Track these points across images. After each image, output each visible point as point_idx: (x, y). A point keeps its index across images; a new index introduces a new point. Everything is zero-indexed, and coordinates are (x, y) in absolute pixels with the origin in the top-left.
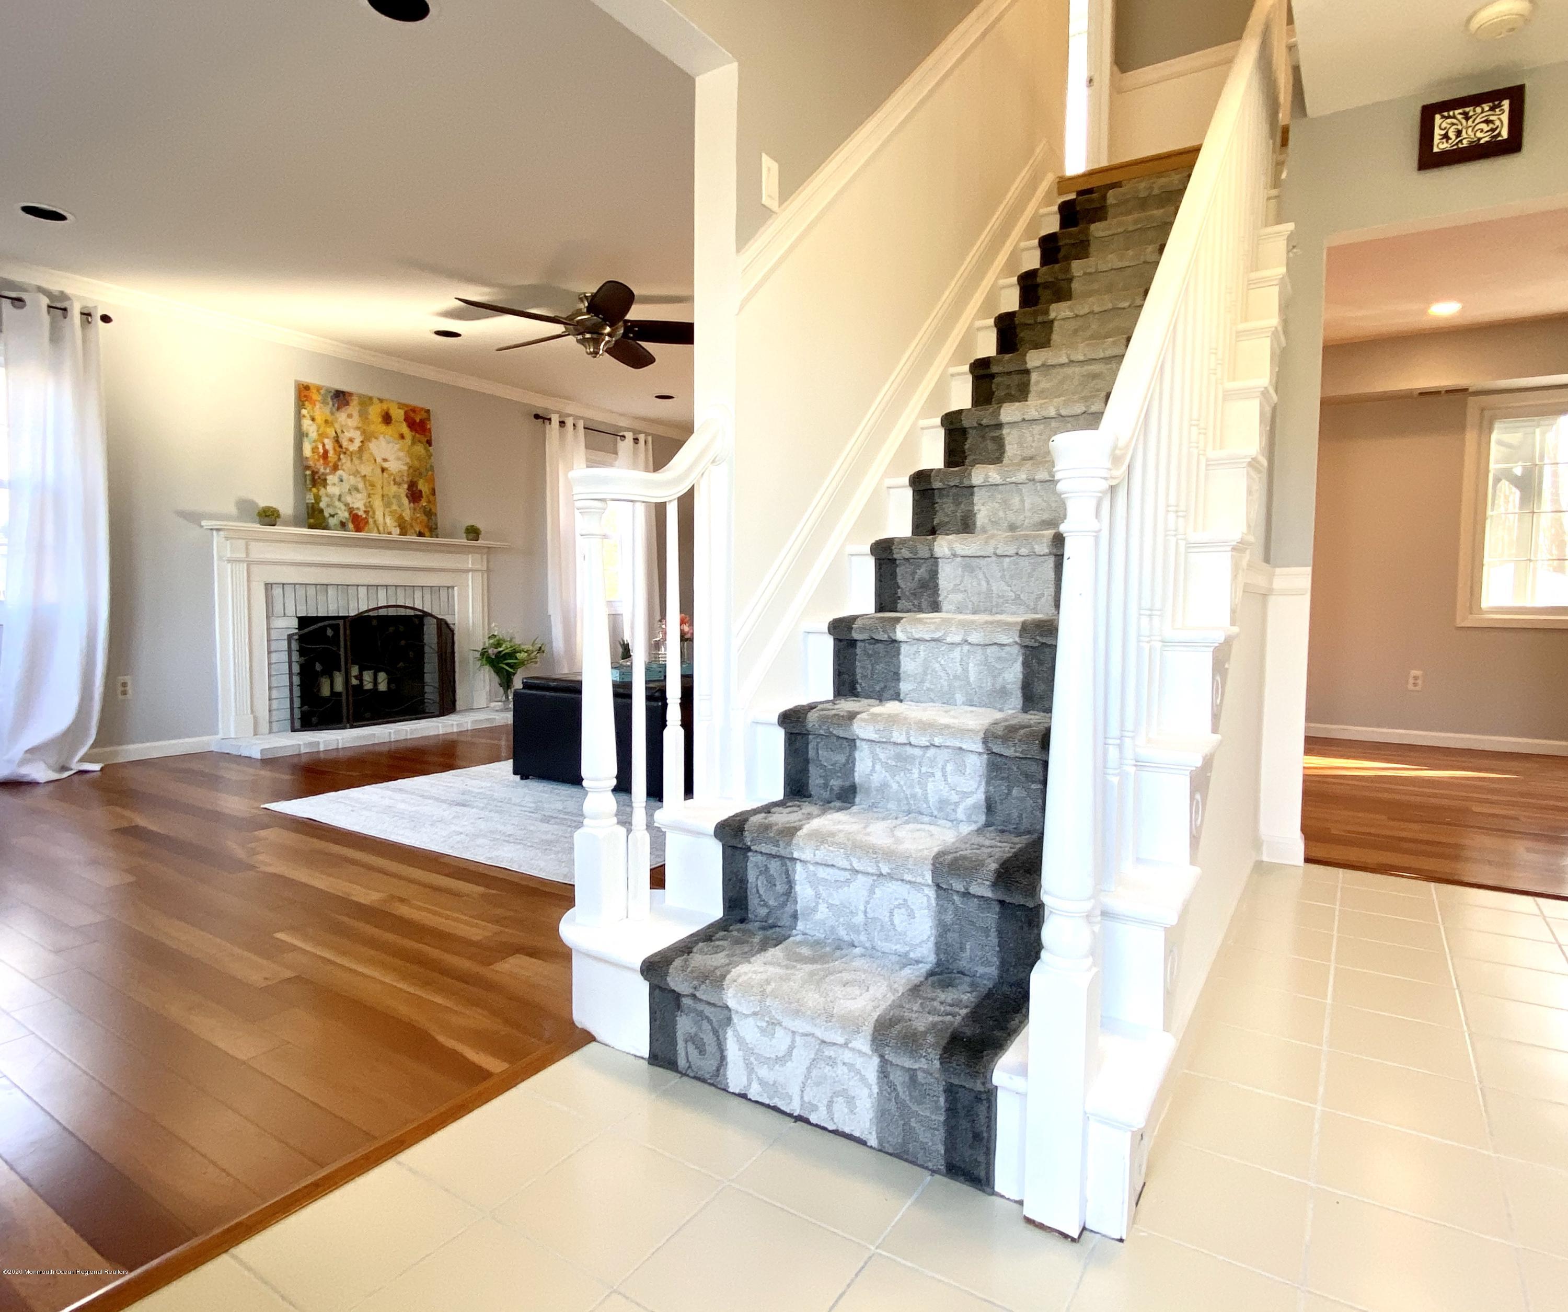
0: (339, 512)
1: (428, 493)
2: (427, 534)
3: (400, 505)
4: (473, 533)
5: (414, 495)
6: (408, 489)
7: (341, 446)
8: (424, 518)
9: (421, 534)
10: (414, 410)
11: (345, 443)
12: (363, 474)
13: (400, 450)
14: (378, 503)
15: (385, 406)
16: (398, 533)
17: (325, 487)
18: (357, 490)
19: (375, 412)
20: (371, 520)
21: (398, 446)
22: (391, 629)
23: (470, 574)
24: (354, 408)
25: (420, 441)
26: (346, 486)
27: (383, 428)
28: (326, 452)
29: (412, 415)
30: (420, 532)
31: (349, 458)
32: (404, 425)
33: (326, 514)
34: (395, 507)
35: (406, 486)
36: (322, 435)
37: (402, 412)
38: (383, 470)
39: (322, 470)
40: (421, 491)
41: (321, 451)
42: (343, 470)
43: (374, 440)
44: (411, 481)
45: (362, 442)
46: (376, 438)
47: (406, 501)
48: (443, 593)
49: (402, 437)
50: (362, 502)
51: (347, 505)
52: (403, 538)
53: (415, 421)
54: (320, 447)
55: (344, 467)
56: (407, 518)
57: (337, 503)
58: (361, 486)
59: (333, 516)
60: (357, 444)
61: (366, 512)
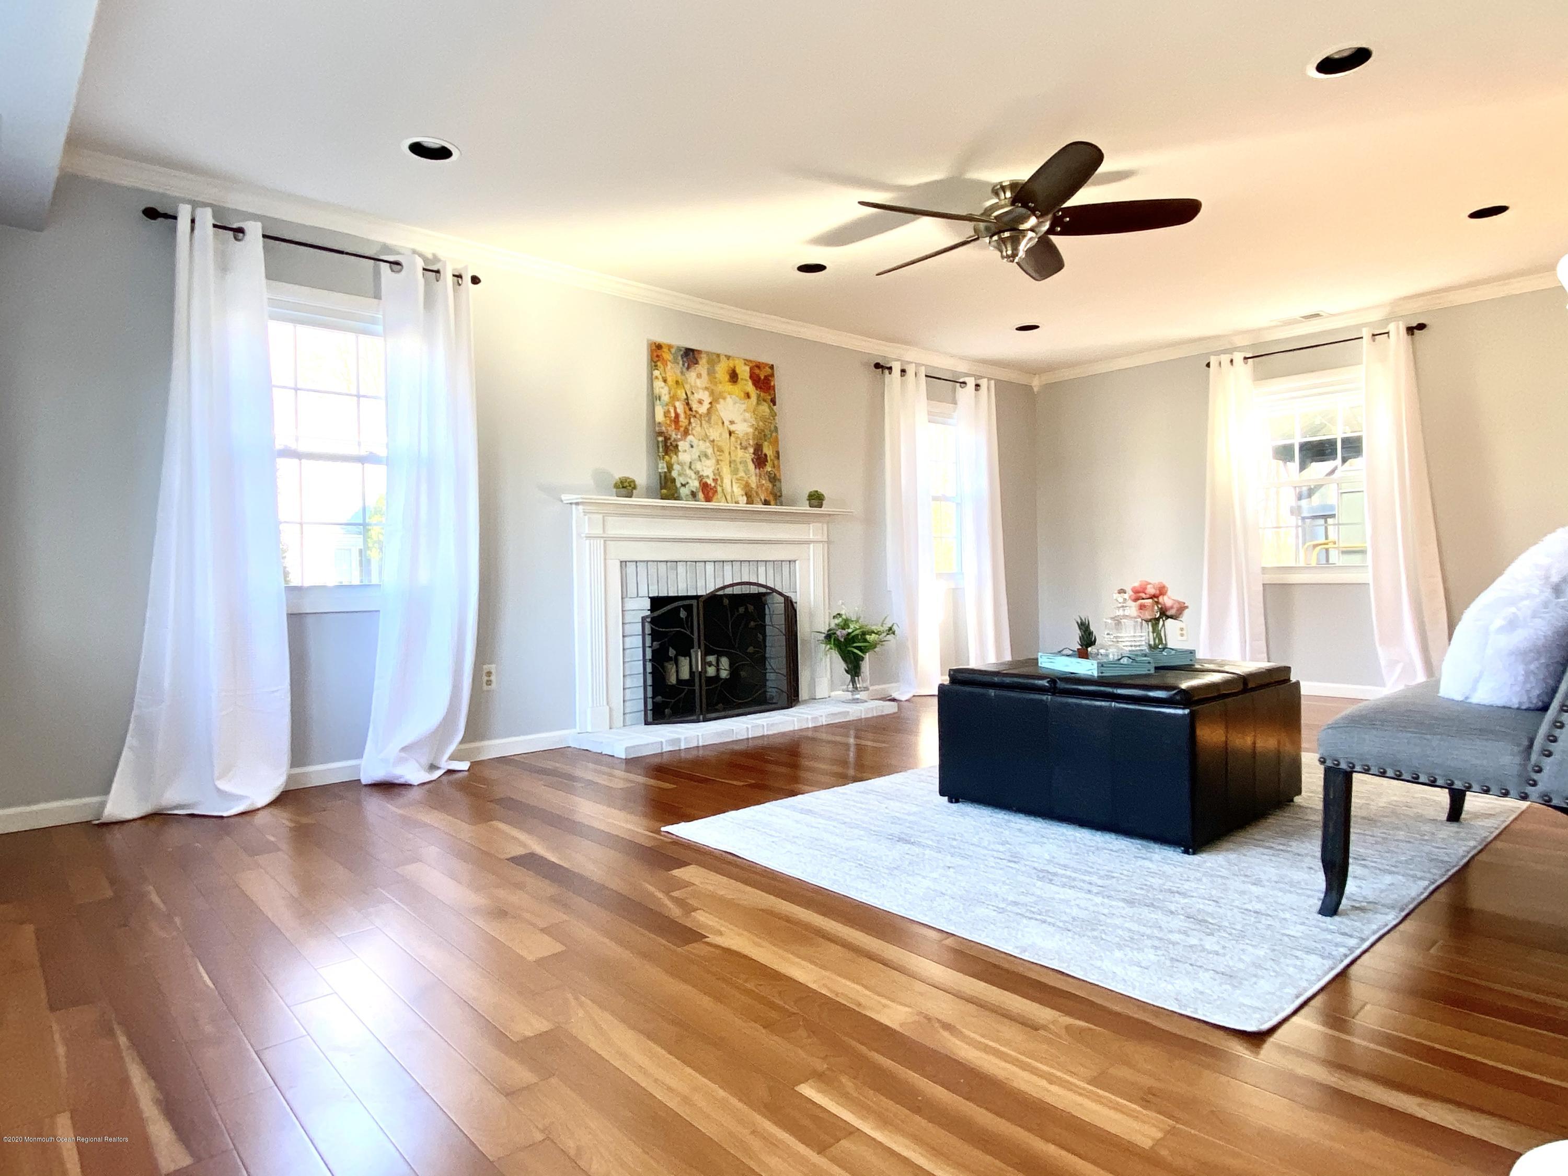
0: (690, 481)
1: (772, 457)
2: (772, 502)
3: (747, 471)
4: (816, 499)
5: (760, 460)
6: (754, 453)
7: (691, 409)
8: (770, 485)
9: (766, 503)
10: (758, 366)
11: (695, 406)
12: (712, 439)
13: (746, 410)
14: (726, 471)
15: (732, 363)
16: (745, 502)
17: (676, 454)
18: (706, 456)
19: (722, 371)
20: (719, 489)
21: (744, 407)
22: (742, 610)
23: (812, 546)
24: (702, 367)
25: (765, 401)
26: (695, 453)
27: (729, 387)
28: (677, 416)
29: (757, 371)
30: (765, 500)
31: (699, 422)
32: (750, 383)
33: (678, 485)
34: (742, 474)
35: (751, 450)
36: (674, 398)
37: (748, 369)
38: (730, 433)
39: (674, 436)
40: (766, 455)
41: (673, 415)
42: (694, 435)
43: (721, 401)
44: (757, 444)
45: (711, 403)
46: (724, 399)
47: (751, 466)
48: (786, 567)
49: (748, 396)
50: (711, 470)
51: (697, 473)
52: (750, 507)
53: (760, 378)
54: (672, 411)
55: (694, 432)
56: (754, 486)
57: (688, 472)
58: (710, 451)
59: (683, 485)
60: (706, 406)
61: (715, 480)
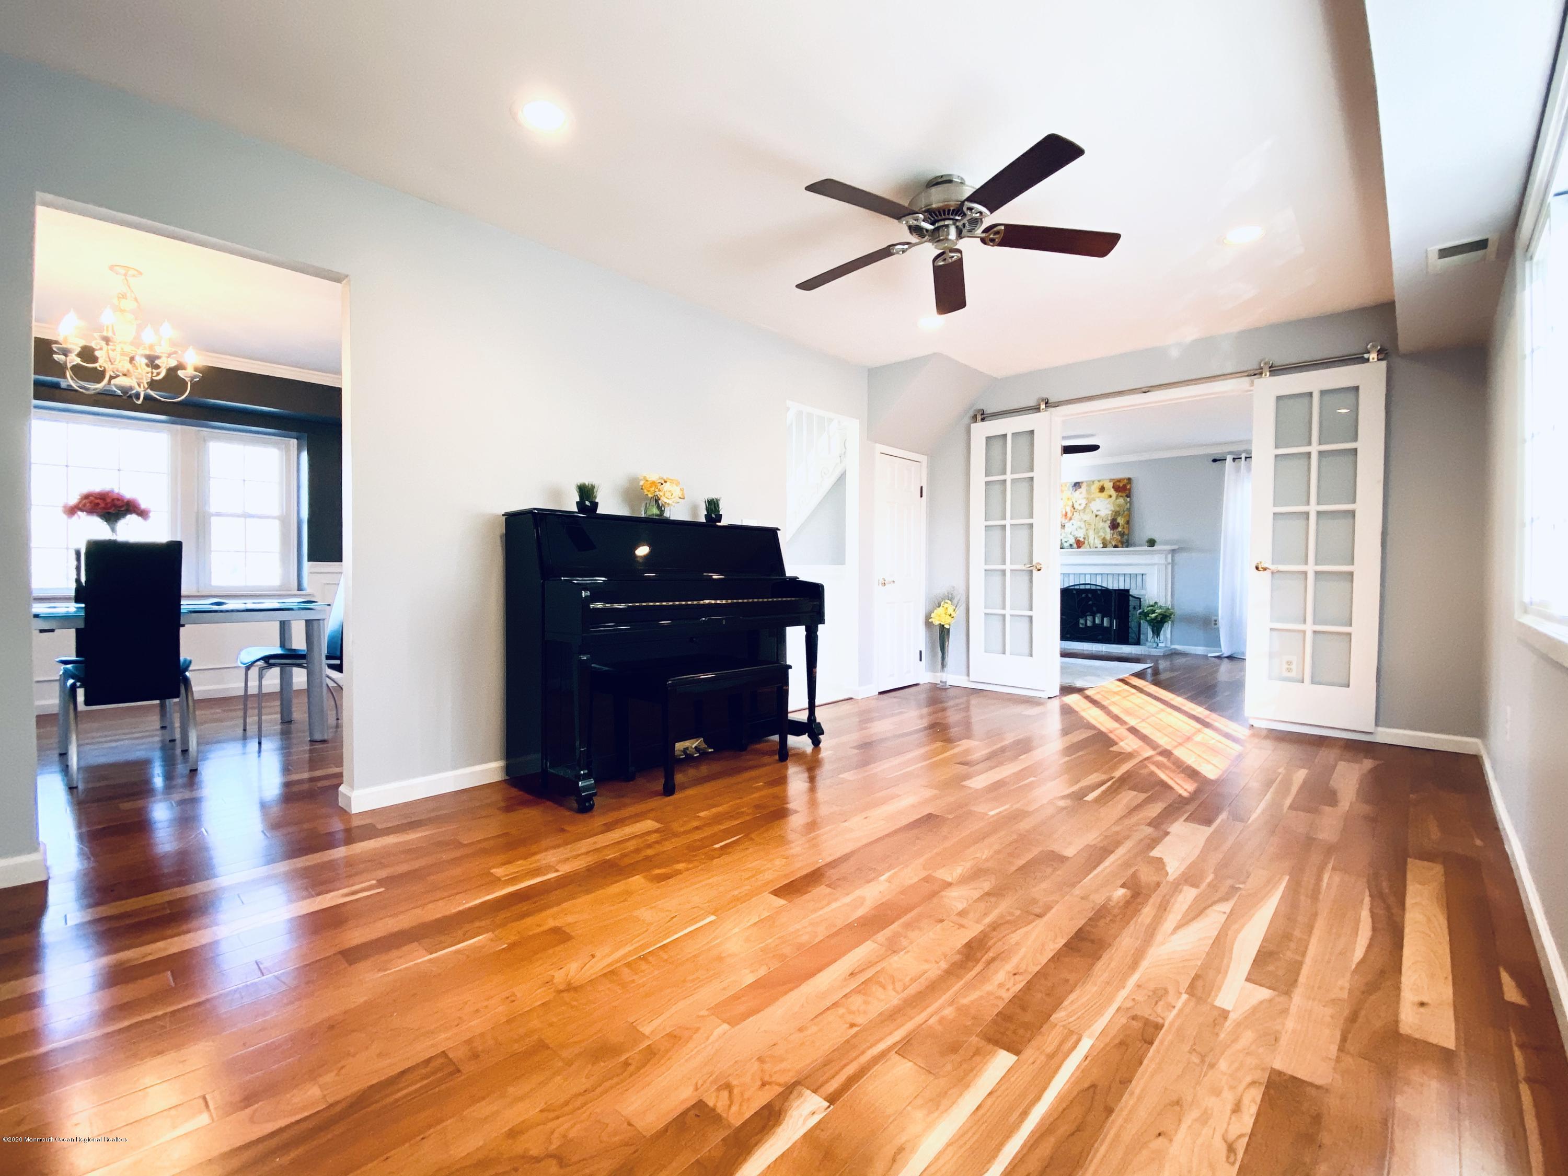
0: (1069, 540)
1: (1125, 523)
2: (1120, 545)
3: (1105, 532)
4: (1152, 542)
5: (1114, 525)
6: (1111, 523)
7: (1075, 509)
8: (1119, 537)
9: (1116, 546)
10: (1119, 481)
11: (1076, 506)
12: (1085, 520)
13: (1108, 503)
14: (1092, 533)
15: (1101, 484)
16: (1102, 547)
17: (1064, 529)
18: (1080, 528)
19: (1095, 488)
20: (1086, 542)
22: (1083, 595)
23: (1156, 566)
24: (1084, 488)
25: (1121, 496)
26: (1075, 527)
27: (1100, 494)
28: (1066, 513)
29: (1119, 483)
31: (1078, 513)
32: (1113, 490)
33: (1063, 542)
34: (1101, 534)
35: (1109, 522)
36: (1065, 506)
37: (1111, 484)
38: (1096, 516)
39: (1063, 522)
40: (1120, 523)
41: (1064, 513)
42: (1075, 520)
43: (1093, 501)
44: (1114, 519)
45: (1086, 504)
46: (1095, 500)
47: (1108, 530)
48: (1139, 578)
49: (1111, 496)
50: (1083, 534)
51: (1074, 536)
52: (1105, 549)
53: (1120, 486)
54: (1064, 511)
55: (1075, 518)
56: (1108, 539)
57: (1069, 536)
58: (1083, 526)
59: (1066, 542)
60: (1083, 505)
61: (1084, 538)
